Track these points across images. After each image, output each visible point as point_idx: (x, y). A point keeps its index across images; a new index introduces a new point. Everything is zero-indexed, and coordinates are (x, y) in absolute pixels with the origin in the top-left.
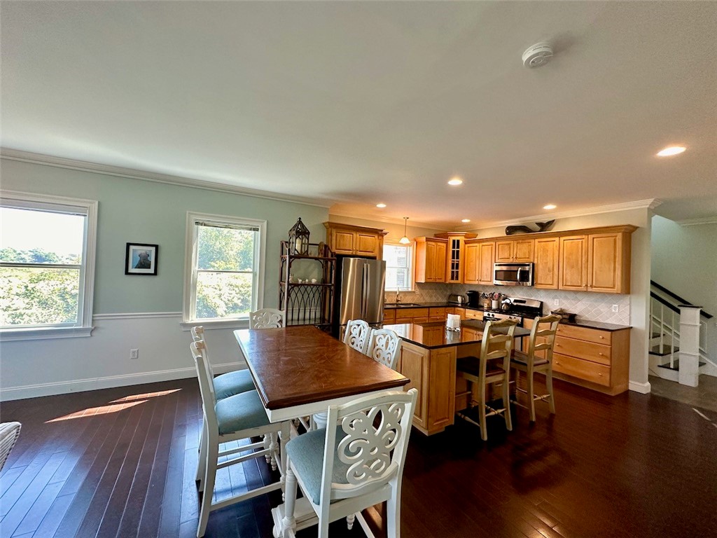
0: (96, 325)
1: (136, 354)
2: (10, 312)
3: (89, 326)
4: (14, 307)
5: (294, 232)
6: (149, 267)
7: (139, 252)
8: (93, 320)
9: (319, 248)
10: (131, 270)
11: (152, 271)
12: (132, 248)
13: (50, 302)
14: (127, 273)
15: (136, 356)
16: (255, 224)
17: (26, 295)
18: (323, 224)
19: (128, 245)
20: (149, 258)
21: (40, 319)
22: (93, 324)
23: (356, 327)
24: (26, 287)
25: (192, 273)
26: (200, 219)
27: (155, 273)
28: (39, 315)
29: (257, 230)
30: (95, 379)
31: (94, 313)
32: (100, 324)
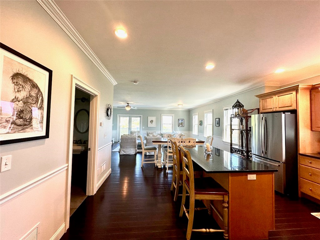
6: (218, 124)
19: (216, 119)
20: (218, 122)
31: (213, 135)
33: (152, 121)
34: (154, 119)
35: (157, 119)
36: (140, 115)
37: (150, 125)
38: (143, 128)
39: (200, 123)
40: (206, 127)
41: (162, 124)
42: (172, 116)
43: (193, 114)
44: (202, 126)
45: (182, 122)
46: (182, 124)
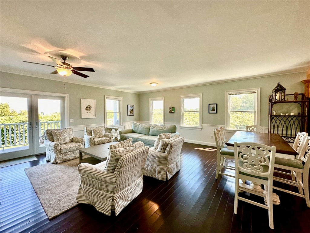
3: (201, 127)
4: (190, 124)
5: (274, 91)
6: (215, 111)
7: (212, 106)
9: (294, 96)
10: (210, 112)
11: (215, 112)
12: (210, 105)
14: (209, 113)
16: (254, 91)
17: (193, 121)
18: (301, 81)
20: (214, 108)
23: (302, 136)
25: (228, 112)
26: (230, 93)
27: (216, 113)
29: (256, 93)
30: (203, 142)
31: (202, 124)
32: (203, 127)
33: (89, 108)
34: (92, 103)
35: (98, 104)
36: (63, 95)
37: (85, 115)
38: (71, 121)
39: (172, 111)
40: (183, 115)
41: (106, 112)
42: (120, 100)
43: (150, 99)
44: (175, 113)
45: (132, 109)
46: (132, 112)
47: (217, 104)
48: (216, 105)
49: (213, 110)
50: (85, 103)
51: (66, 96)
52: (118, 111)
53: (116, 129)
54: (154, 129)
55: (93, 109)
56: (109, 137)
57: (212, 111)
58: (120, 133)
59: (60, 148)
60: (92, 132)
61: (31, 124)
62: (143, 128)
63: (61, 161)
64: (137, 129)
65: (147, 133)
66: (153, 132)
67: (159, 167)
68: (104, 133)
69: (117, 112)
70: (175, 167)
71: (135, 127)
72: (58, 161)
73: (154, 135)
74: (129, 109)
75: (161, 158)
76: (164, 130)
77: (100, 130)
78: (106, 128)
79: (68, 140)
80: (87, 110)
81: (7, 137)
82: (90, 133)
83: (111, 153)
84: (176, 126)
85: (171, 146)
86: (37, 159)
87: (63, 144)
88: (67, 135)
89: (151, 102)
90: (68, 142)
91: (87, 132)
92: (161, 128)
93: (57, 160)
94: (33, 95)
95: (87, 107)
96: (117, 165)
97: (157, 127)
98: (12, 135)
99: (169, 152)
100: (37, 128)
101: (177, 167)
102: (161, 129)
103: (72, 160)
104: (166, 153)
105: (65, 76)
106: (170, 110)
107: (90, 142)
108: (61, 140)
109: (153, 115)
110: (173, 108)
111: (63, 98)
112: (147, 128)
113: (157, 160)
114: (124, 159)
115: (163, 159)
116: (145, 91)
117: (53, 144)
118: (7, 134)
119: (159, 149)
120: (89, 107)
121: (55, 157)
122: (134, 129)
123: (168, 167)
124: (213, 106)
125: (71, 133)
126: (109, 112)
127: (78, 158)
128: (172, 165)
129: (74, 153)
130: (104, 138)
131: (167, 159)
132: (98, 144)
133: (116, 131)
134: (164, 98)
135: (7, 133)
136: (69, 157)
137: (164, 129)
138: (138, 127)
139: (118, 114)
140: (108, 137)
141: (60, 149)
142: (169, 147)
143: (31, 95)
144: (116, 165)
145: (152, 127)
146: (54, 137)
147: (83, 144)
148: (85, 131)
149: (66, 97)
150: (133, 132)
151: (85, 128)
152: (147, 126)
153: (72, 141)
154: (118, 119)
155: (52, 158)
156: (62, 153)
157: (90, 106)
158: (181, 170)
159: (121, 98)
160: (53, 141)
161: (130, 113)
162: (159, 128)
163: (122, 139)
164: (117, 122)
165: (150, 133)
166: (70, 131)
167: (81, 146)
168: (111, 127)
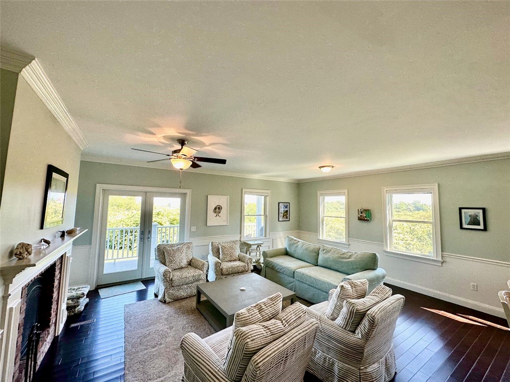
0: (444, 259)
1: (476, 287)
2: (405, 242)
3: (440, 259)
4: (406, 239)
6: (479, 224)
7: (470, 214)
8: (442, 256)
10: (465, 226)
11: (482, 227)
12: (463, 211)
13: (422, 238)
14: (462, 228)
15: (476, 288)
19: (460, 209)
20: (478, 218)
21: (418, 248)
22: (442, 258)
24: (410, 228)
27: (485, 230)
28: (418, 246)
30: (447, 295)
31: (442, 251)
34: (223, 201)
35: (231, 203)
36: (183, 191)
37: (212, 220)
38: (192, 230)
39: (365, 216)
40: (391, 227)
41: (244, 216)
42: (267, 195)
43: (319, 193)
44: (372, 222)
45: (286, 209)
46: (286, 215)
47: (484, 210)
48: (481, 211)
49: (475, 221)
50: (213, 201)
51: (188, 191)
52: (263, 214)
53: (259, 246)
54: (327, 256)
55: (223, 211)
56: (246, 262)
57: (469, 224)
58: (265, 255)
59: (171, 277)
60: (220, 250)
61: (142, 233)
62: (306, 249)
63: (171, 299)
64: (295, 251)
65: (314, 261)
66: (326, 260)
67: (341, 364)
68: (237, 252)
69: (261, 215)
70: (384, 370)
71: (290, 245)
72: (168, 300)
73: (328, 267)
74: (282, 210)
75: (346, 345)
76: (349, 260)
77: (232, 248)
78: (242, 242)
79: (184, 263)
80: (215, 212)
81: (125, 240)
82: (217, 252)
83: (235, 338)
84: (377, 254)
85: (373, 323)
86: (145, 288)
87: (177, 269)
88: (184, 255)
89: (321, 198)
90: (183, 266)
91: (213, 251)
92: (342, 256)
93: (166, 297)
94: (149, 192)
95: (215, 209)
96: (246, 372)
97: (335, 251)
98: (131, 237)
99: (367, 336)
100: (149, 239)
101: (388, 369)
102: (343, 258)
103: (187, 298)
104: (360, 336)
105: (181, 169)
106: (361, 216)
107: (216, 269)
108: (175, 263)
109: (324, 223)
110: (367, 211)
111: (183, 196)
112: (313, 251)
113: (336, 346)
114: (260, 365)
115: (351, 348)
116: (310, 179)
117: (163, 268)
118: (126, 236)
119: (340, 321)
120: (219, 208)
121: (163, 291)
122: (290, 248)
123: (365, 371)
124: (472, 212)
125: (189, 252)
126: (249, 215)
127: (195, 295)
128: (376, 365)
129: (190, 287)
130: (238, 263)
131: (362, 353)
132: (227, 273)
133: (258, 249)
134: (346, 191)
135: (126, 234)
136: (182, 293)
137: (349, 258)
138: (297, 247)
139: (263, 218)
140: (244, 262)
141: (172, 280)
142: (366, 322)
143: (146, 193)
144: (241, 375)
145: (324, 250)
146: (166, 258)
147: (205, 271)
148: (210, 247)
149: (188, 194)
150: (286, 253)
151: (211, 243)
152: (313, 246)
153: (190, 264)
154: (263, 225)
155: (160, 292)
156: (173, 287)
157: (219, 206)
158: (397, 376)
159: (268, 191)
160: (164, 264)
161: (283, 217)
162: (337, 255)
163: (266, 266)
164: (262, 230)
165: (320, 262)
166: (188, 248)
167: (200, 275)
168: (250, 240)
